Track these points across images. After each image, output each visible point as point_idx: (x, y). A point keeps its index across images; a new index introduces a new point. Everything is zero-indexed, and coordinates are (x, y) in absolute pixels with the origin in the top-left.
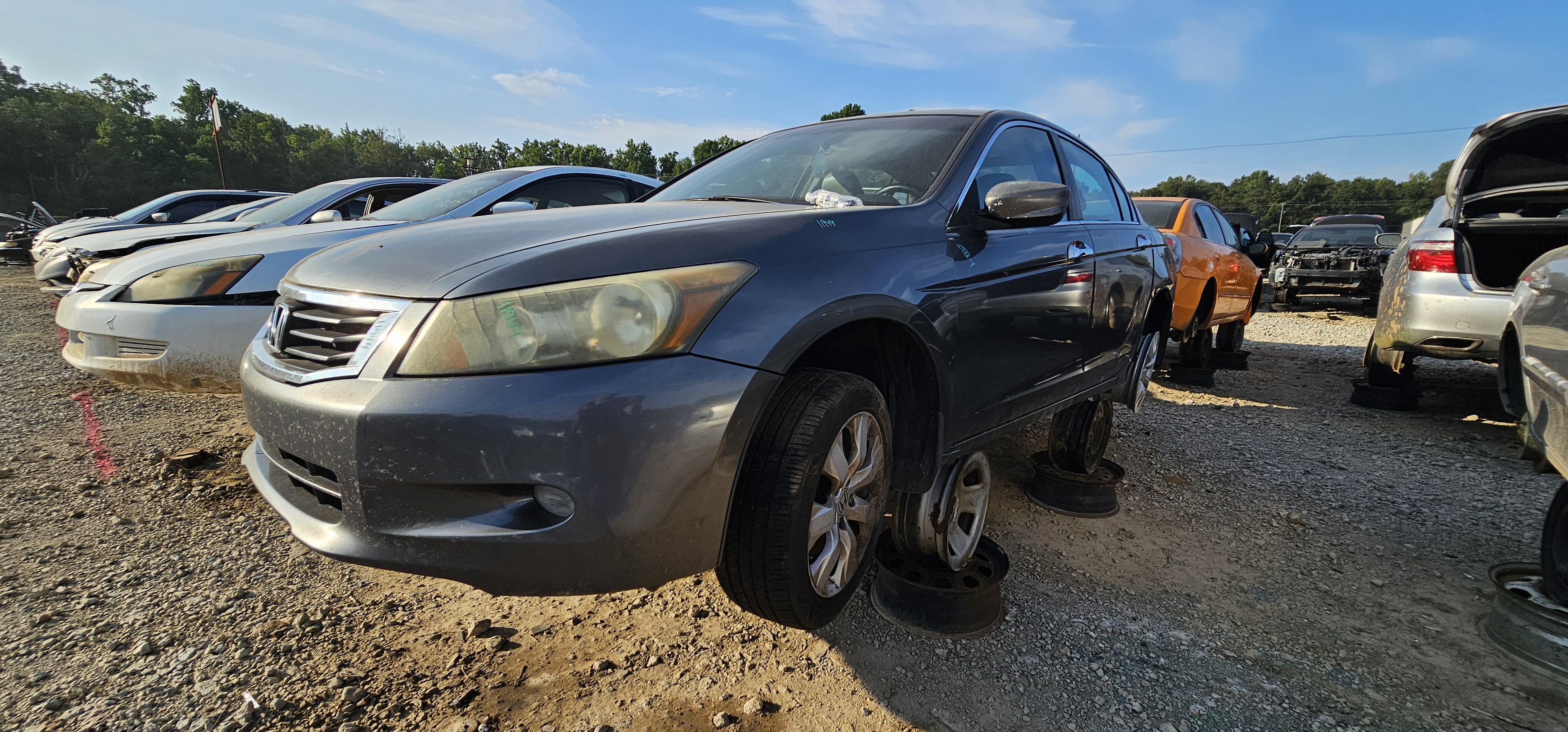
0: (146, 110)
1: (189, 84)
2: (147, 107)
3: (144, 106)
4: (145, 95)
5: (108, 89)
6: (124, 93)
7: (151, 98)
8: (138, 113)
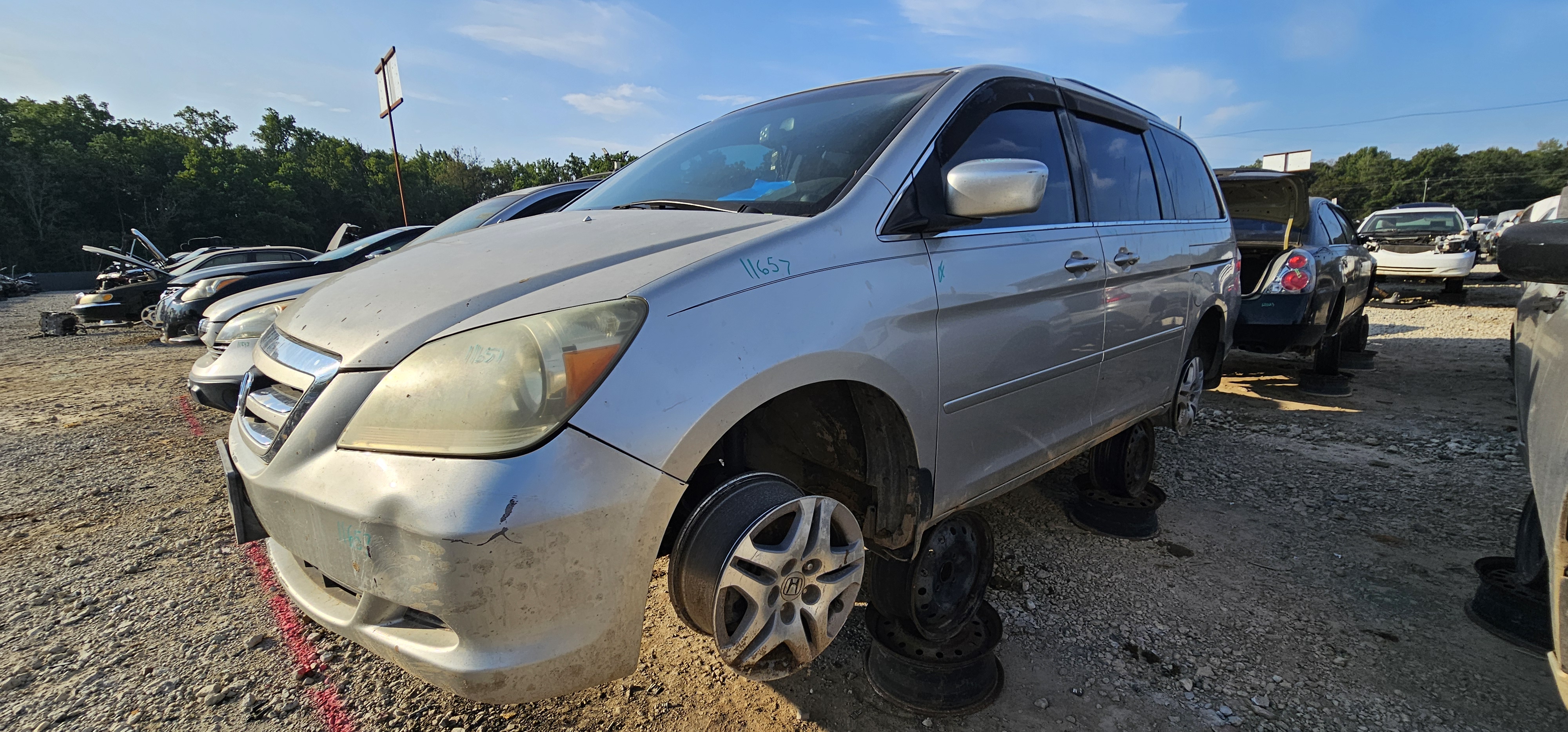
0: (227, 141)
1: (267, 113)
2: (229, 138)
3: (226, 137)
4: (227, 126)
5: (191, 121)
6: (206, 125)
7: (233, 128)
8: (220, 145)
